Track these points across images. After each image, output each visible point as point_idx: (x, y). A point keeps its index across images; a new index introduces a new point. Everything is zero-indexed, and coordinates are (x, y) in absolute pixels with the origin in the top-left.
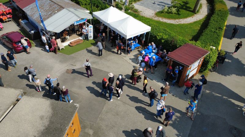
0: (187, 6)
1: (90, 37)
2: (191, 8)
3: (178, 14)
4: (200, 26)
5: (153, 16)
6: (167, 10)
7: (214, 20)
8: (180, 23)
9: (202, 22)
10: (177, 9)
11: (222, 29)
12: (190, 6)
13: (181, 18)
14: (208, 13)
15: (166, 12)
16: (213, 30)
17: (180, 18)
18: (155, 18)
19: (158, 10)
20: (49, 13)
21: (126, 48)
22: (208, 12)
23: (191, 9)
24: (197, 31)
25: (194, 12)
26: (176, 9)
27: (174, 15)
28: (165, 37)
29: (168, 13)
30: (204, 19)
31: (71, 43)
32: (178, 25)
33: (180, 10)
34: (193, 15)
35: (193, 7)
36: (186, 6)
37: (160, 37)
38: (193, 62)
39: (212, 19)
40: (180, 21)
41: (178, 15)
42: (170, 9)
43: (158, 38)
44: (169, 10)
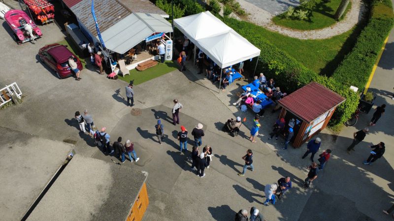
0: (325, 6)
1: (168, 57)
2: (333, 11)
3: (310, 21)
4: (341, 45)
5: (268, 24)
6: (291, 14)
7: (365, 36)
8: (310, 37)
9: (346, 37)
10: (308, 12)
11: (376, 54)
12: (332, 7)
13: (313, 29)
14: (360, 20)
15: (290, 17)
16: (361, 56)
17: (311, 29)
18: (271, 26)
19: (277, 13)
20: (109, 19)
21: (221, 79)
22: (359, 18)
23: (331, 13)
24: (336, 54)
25: (336, 17)
26: (306, 12)
27: (302, 22)
28: (281, 67)
29: (292, 19)
30: (351, 33)
31: (139, 66)
32: (306, 41)
33: (314, 13)
34: (334, 23)
35: (335, 8)
37: (273, 66)
38: (316, 116)
39: (363, 33)
40: (311, 35)
41: (310, 23)
42: (297, 13)
43: (270, 68)
44: (295, 14)
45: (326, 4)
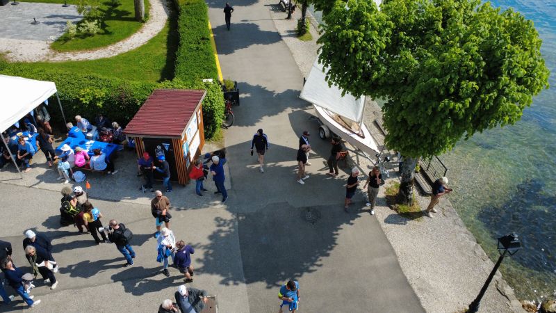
2: (130, 13)
3: (107, 33)
4: (165, 46)
5: (48, 55)
6: (76, 30)
7: (185, 25)
8: (120, 51)
9: (165, 35)
10: (99, 22)
11: (208, 39)
12: (126, 9)
13: (118, 41)
15: (76, 36)
16: (194, 46)
18: (54, 57)
19: (53, 38)
21: (12, 156)
22: (166, 12)
23: (130, 16)
24: (165, 58)
25: (139, 19)
26: (96, 22)
27: (97, 37)
28: (101, 93)
29: (82, 38)
30: (168, 29)
32: (118, 57)
33: (106, 22)
34: (141, 26)
35: (131, 9)
36: (117, 11)
37: (87, 97)
38: (184, 125)
39: (181, 24)
40: (119, 48)
41: (108, 35)
42: (83, 27)
43: (84, 102)
44: (80, 29)
45: (116, 8)
